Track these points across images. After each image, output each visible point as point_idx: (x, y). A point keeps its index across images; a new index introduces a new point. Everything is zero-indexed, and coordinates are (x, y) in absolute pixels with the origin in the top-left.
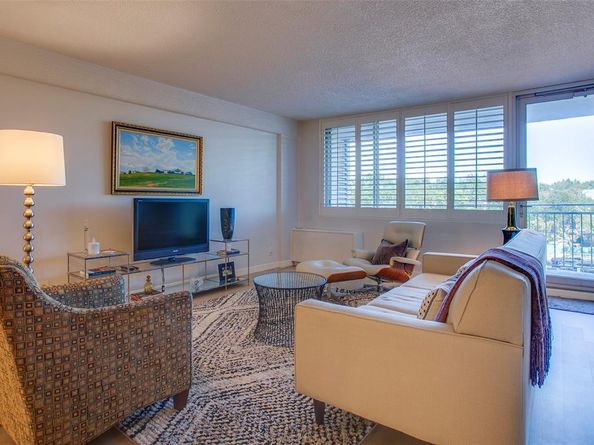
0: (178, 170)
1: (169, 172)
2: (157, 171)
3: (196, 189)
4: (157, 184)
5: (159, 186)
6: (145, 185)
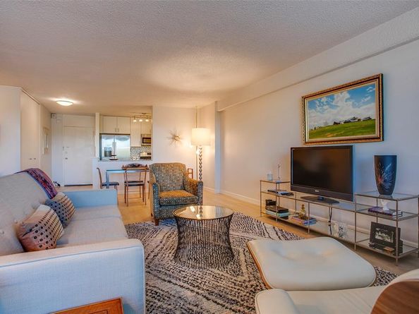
0: (354, 119)
1: (345, 122)
2: (335, 123)
3: (377, 134)
4: (335, 134)
5: (337, 136)
6: (326, 137)
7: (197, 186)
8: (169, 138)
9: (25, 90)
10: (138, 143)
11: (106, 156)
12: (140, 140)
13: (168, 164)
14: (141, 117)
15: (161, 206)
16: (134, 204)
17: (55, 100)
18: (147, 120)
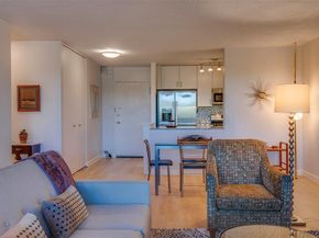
7: (280, 182)
8: (250, 96)
9: (66, 44)
10: (207, 101)
11: (163, 120)
12: (210, 97)
13: (238, 142)
14: (210, 65)
15: (218, 210)
16: (193, 193)
17: (101, 51)
18: (219, 69)
